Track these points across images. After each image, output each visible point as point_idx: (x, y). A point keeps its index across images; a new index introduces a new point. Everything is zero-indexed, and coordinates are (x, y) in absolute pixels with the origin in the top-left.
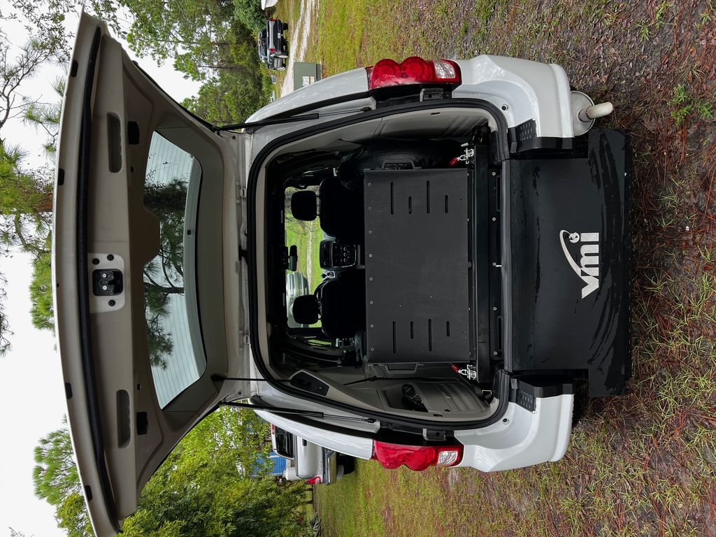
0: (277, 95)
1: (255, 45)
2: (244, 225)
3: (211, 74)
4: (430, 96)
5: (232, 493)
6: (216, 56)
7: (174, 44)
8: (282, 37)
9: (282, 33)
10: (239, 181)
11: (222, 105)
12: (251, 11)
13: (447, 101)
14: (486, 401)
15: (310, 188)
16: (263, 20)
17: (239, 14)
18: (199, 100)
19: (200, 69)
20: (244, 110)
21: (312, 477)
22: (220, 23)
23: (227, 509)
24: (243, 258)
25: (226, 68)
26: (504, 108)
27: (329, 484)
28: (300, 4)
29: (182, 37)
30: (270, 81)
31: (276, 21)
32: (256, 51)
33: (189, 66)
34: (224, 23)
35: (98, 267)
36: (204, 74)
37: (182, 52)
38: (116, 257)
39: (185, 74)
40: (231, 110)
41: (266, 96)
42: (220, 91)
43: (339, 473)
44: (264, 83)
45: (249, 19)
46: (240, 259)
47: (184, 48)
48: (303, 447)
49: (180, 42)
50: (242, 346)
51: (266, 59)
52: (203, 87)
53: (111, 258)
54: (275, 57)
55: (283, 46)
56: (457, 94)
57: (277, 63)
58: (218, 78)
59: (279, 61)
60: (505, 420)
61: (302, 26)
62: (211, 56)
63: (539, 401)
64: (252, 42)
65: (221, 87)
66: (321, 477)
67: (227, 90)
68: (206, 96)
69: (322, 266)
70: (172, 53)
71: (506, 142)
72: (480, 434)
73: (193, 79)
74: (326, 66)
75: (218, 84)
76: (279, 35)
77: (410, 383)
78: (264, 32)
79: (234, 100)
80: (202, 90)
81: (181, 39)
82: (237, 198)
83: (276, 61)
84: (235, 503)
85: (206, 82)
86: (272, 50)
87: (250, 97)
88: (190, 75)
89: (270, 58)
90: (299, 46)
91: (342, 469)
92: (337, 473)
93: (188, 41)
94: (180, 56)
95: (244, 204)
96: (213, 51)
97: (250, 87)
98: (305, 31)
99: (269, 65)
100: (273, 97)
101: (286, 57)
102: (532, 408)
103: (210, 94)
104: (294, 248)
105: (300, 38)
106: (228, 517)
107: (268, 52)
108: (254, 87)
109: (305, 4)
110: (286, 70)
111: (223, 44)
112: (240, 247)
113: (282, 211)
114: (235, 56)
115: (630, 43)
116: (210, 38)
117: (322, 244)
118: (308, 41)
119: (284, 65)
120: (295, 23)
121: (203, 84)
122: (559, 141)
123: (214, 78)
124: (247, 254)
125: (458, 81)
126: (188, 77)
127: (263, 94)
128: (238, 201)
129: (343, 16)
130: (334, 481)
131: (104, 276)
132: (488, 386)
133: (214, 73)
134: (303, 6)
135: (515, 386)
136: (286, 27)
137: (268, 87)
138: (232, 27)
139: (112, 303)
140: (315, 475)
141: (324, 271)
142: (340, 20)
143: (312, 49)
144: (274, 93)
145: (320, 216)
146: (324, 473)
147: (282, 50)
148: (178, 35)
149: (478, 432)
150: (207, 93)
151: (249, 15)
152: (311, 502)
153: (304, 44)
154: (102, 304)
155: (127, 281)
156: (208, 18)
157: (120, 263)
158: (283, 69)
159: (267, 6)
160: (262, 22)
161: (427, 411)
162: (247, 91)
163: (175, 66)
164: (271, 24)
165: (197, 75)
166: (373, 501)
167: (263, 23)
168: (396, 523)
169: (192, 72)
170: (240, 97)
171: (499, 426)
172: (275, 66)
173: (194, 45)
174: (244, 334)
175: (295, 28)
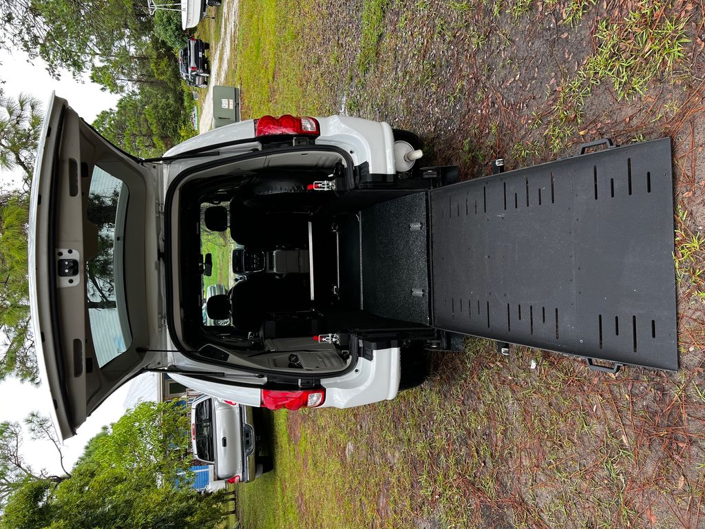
0: (199, 111)
1: (176, 61)
2: (162, 233)
3: (130, 87)
4: (299, 143)
5: (152, 499)
6: (136, 69)
7: (91, 56)
8: (203, 56)
9: (203, 52)
10: (158, 200)
11: (142, 119)
12: (171, 29)
13: (311, 146)
14: (345, 358)
15: (223, 204)
16: (184, 38)
17: (159, 31)
18: (118, 113)
19: (118, 82)
20: (165, 124)
21: (231, 476)
22: (139, 38)
23: (147, 515)
24: (161, 259)
25: (146, 82)
26: (351, 152)
27: (248, 482)
28: (220, 28)
29: (99, 49)
30: (191, 97)
31: (197, 40)
32: (177, 67)
33: (107, 79)
34: (144, 38)
35: (62, 257)
36: (122, 87)
37: (98, 64)
38: (73, 251)
39: (102, 86)
40: (151, 124)
41: (187, 111)
42: (139, 104)
43: (258, 471)
44: (185, 98)
45: (170, 37)
46: (159, 259)
47: (101, 61)
48: (223, 448)
49: (97, 54)
50: (161, 326)
51: (187, 76)
52: (121, 100)
53: (70, 252)
54: (197, 75)
55: (204, 64)
56: (318, 141)
57: (198, 81)
58: (137, 91)
59: (201, 79)
60: (357, 371)
61: (223, 48)
62: (131, 69)
63: (375, 352)
64: (172, 57)
65: (141, 101)
66: (241, 475)
67: (147, 103)
68: (125, 110)
69: (235, 271)
70: (89, 65)
71: (352, 176)
72: (339, 381)
73: (111, 92)
74: (244, 90)
75: (139, 97)
76: (200, 54)
77: (295, 354)
78: (185, 50)
79: (154, 114)
80: (120, 103)
81: (98, 52)
82: (156, 213)
83: (197, 79)
84: (155, 508)
85: (124, 95)
86: (193, 68)
87: (171, 112)
88: (108, 87)
89: (191, 75)
90: (220, 67)
91: (261, 468)
92: (256, 472)
93: (106, 53)
94: (98, 68)
95: (162, 217)
96: (133, 64)
97: (171, 101)
98: (225, 53)
99: (190, 82)
100: (195, 112)
101: (207, 75)
102: (370, 358)
103: (130, 108)
104: (209, 256)
105: (221, 59)
106: (148, 523)
107: (190, 70)
108: (176, 101)
109: (225, 29)
110: (208, 88)
111: (143, 59)
112: (159, 250)
113: (198, 224)
114: (155, 71)
115: (445, 106)
116: (128, 52)
117: (235, 252)
118: (228, 63)
119: (206, 83)
120: (217, 43)
121: (121, 97)
122: (384, 176)
123: (133, 91)
124: (165, 256)
125: (317, 133)
126: (105, 89)
127: (184, 109)
128: (158, 215)
129: (258, 48)
130: (252, 479)
131: (67, 263)
132: (346, 347)
133: (133, 87)
134: (223, 30)
135: (361, 345)
136: (207, 46)
137: (190, 102)
138: (152, 42)
139: (71, 281)
140: (234, 474)
141: (237, 276)
142: (255, 51)
143: (232, 72)
144: (196, 109)
145: (230, 227)
146: (243, 471)
147: (203, 69)
148: (96, 48)
149: (338, 380)
150: (126, 106)
151: (170, 32)
152: (233, 512)
153: (225, 66)
154: (64, 282)
155: (81, 267)
156: (127, 32)
157: (76, 255)
158: (205, 86)
159: (188, 27)
160: (183, 40)
161: (302, 368)
162: (168, 106)
163: (92, 78)
164: (192, 43)
165: (115, 88)
166: (289, 493)
167: (185, 42)
168: (308, 505)
169: (109, 85)
170: (161, 111)
171: (352, 375)
172: (197, 83)
173: (113, 58)
174: (162, 318)
175: (216, 49)
